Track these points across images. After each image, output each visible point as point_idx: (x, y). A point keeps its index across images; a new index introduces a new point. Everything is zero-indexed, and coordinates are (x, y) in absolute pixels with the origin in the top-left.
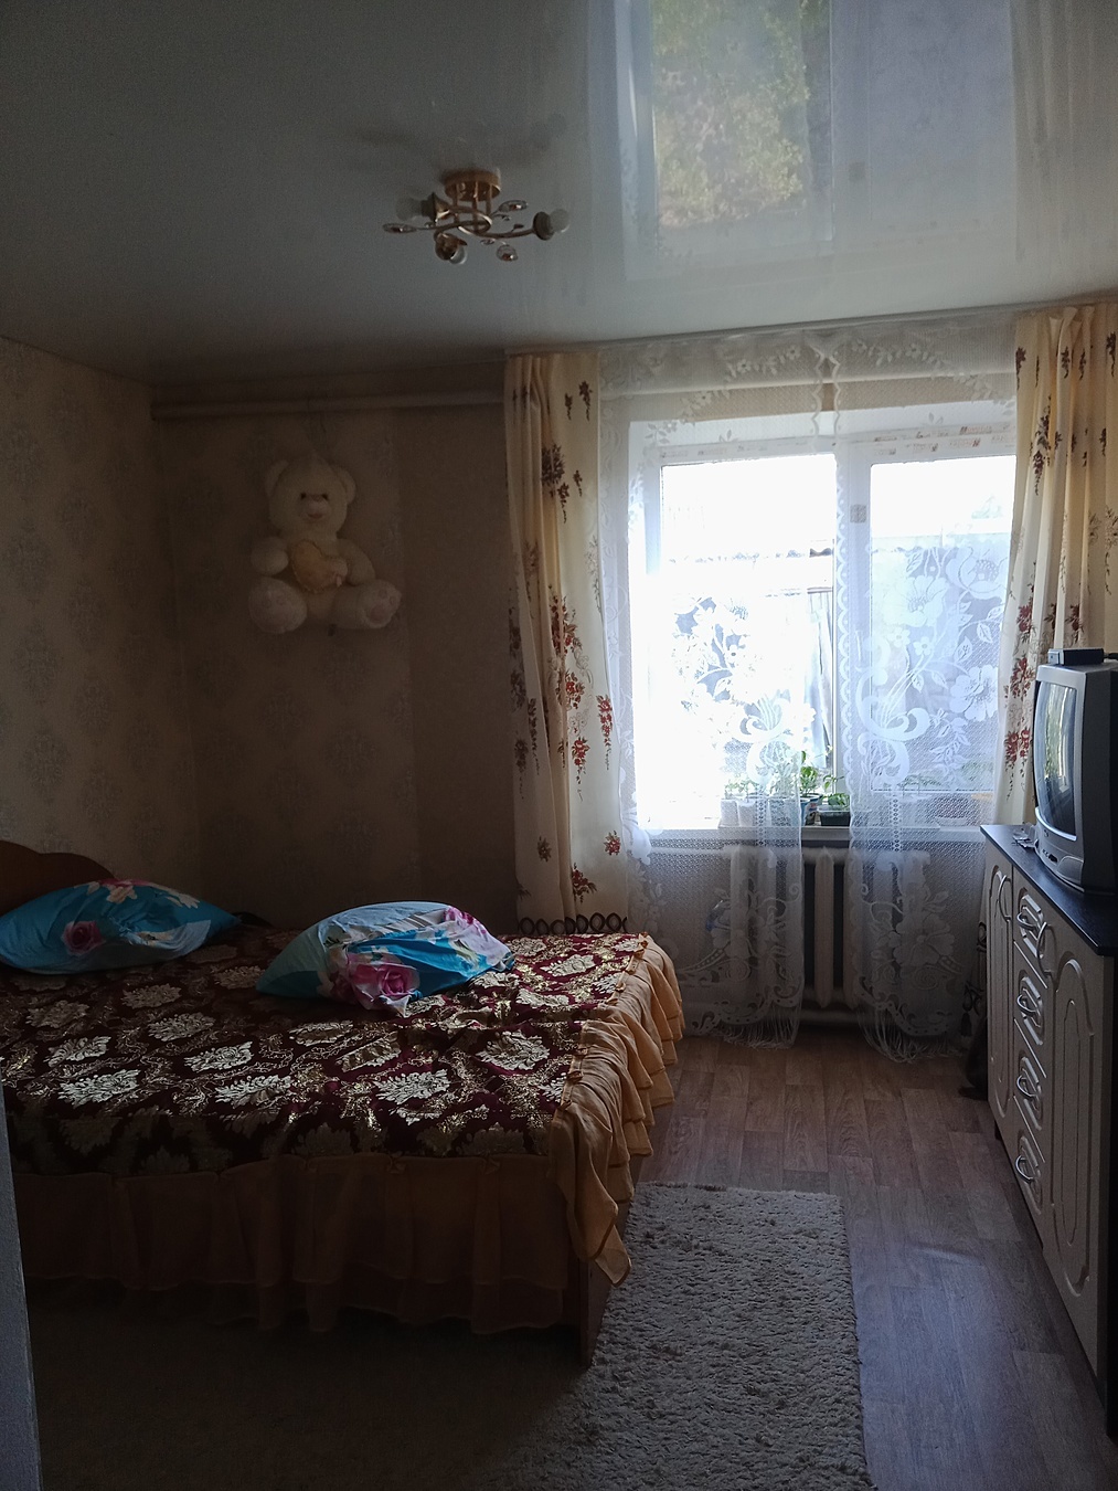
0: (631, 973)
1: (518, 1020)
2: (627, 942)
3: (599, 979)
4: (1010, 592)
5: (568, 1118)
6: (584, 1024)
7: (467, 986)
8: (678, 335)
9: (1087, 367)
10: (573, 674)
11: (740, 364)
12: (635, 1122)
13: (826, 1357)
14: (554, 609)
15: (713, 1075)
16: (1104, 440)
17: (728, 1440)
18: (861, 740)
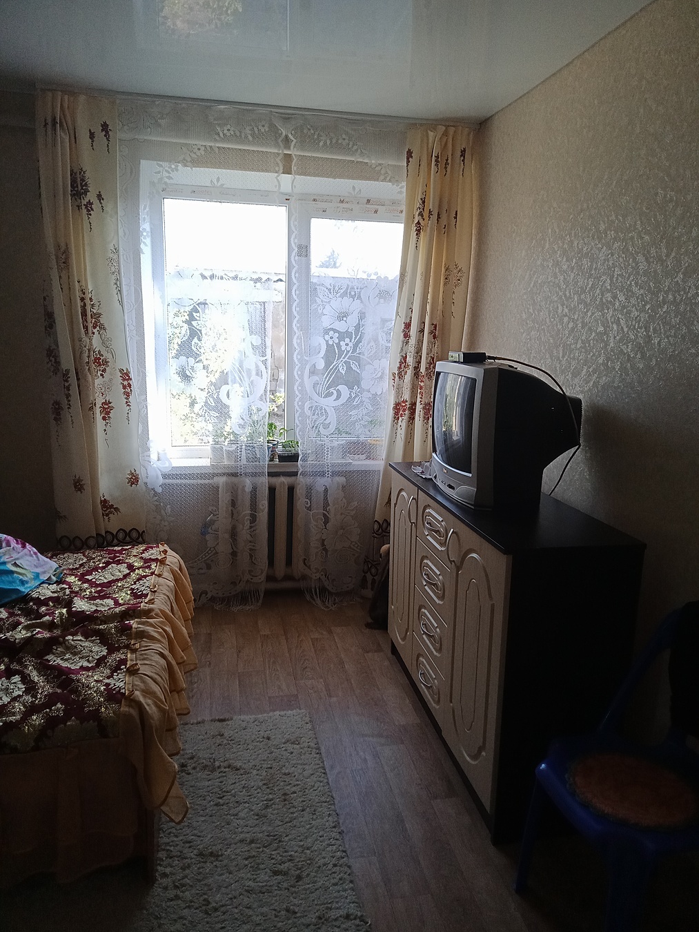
0: (159, 576)
1: (74, 624)
2: (151, 551)
3: (135, 583)
4: (397, 313)
5: (133, 704)
6: (134, 623)
7: (26, 598)
8: (179, 98)
9: (449, 167)
10: (99, 352)
11: (226, 128)
12: (178, 692)
13: (320, 834)
14: (82, 299)
15: (210, 634)
16: (456, 218)
17: (266, 916)
18: (307, 405)
